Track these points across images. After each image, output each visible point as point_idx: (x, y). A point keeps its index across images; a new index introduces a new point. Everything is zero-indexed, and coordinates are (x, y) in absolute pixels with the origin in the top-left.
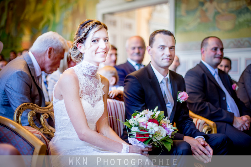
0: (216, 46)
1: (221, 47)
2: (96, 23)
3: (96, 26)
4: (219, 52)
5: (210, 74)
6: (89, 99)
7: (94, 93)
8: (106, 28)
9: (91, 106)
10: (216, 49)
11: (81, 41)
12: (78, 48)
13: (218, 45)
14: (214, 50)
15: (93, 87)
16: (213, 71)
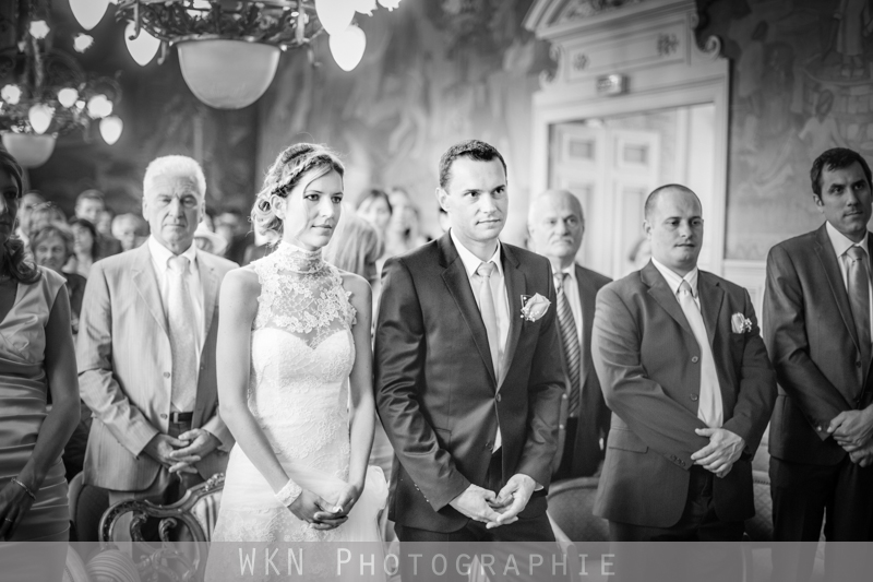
0: (675, 214)
1: (690, 213)
2: (319, 158)
3: (320, 164)
4: (684, 229)
5: (667, 286)
6: (298, 325)
7: (311, 313)
8: (340, 171)
9: (302, 344)
10: (676, 222)
11: (282, 192)
12: (273, 207)
13: (682, 211)
14: (670, 226)
15: (306, 296)
16: (674, 280)
